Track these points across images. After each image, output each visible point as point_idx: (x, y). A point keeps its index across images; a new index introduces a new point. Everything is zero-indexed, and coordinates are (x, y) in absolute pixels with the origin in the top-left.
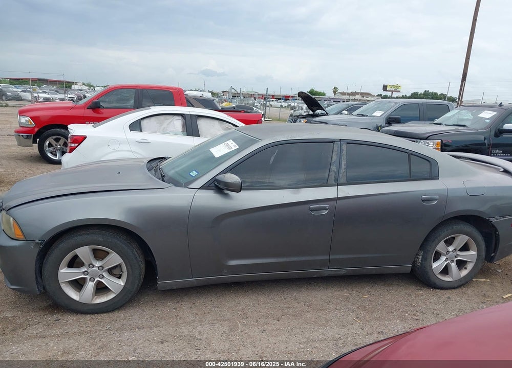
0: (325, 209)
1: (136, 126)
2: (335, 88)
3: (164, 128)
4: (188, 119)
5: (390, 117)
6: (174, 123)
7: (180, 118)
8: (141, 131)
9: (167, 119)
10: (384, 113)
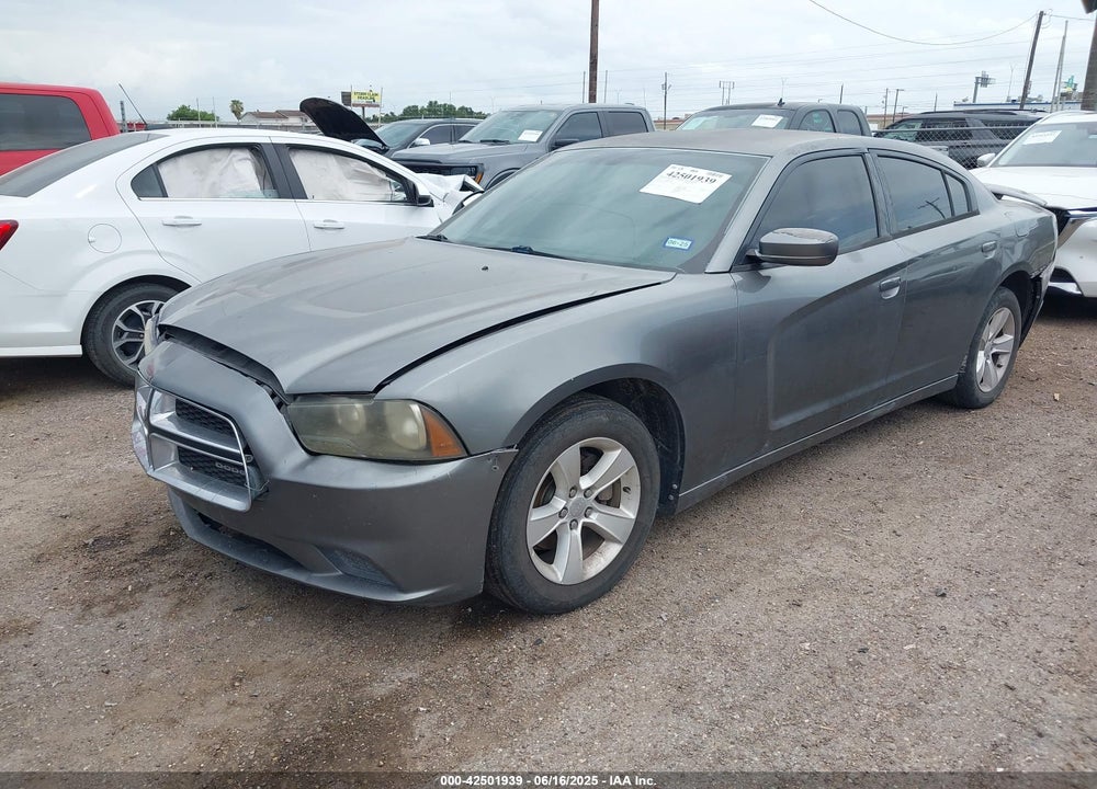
0: (891, 286)
1: (148, 183)
2: (235, 103)
3: (214, 183)
4: (271, 155)
5: (558, 140)
6: (236, 170)
7: (246, 154)
8: (165, 195)
9: (217, 160)
10: (542, 136)
